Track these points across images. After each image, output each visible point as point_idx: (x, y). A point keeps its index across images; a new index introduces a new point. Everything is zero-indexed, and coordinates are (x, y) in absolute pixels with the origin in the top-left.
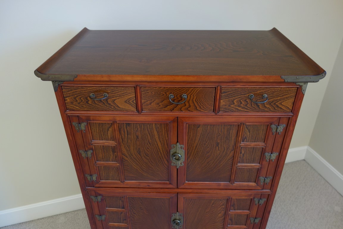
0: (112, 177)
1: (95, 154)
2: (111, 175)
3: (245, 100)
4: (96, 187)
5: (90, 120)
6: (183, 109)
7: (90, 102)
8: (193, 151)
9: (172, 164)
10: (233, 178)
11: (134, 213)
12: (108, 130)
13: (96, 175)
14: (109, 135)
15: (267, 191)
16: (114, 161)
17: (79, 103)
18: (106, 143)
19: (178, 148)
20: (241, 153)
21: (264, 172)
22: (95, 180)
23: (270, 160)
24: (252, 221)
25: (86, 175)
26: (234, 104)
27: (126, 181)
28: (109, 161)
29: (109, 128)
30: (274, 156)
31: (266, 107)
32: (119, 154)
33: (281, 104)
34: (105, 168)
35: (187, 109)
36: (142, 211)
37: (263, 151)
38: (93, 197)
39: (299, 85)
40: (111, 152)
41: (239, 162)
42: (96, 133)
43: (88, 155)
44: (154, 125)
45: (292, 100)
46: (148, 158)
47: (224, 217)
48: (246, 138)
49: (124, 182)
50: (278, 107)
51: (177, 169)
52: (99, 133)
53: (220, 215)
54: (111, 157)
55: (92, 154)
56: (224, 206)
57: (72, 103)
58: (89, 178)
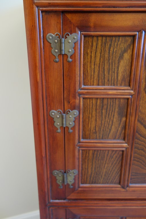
0: (105, 175)
1: (81, 120)
2: (105, 170)
4: (69, 199)
12: (121, 57)
13: (76, 171)
14: (121, 70)
16: (117, 137)
18: (111, 92)
22: (70, 183)
25: (55, 172)
27: (131, 185)
28: (108, 138)
29: (126, 51)
32: (133, 118)
34: (95, 156)
40: (116, 116)
42: (93, 67)
43: (67, 123)
49: (128, 186)
52: (99, 67)
54: (113, 127)
55: (77, 119)
58: (59, 179)
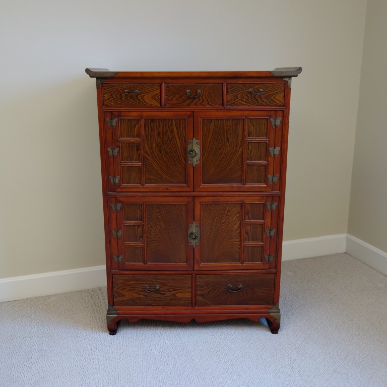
0: (133, 179)
1: (121, 152)
2: (133, 177)
3: (247, 95)
4: (117, 192)
5: (121, 117)
6: (198, 104)
7: (123, 99)
8: (207, 147)
9: (189, 162)
10: (244, 178)
11: (151, 227)
12: (135, 126)
13: (119, 176)
14: (135, 131)
15: (277, 192)
16: (137, 160)
17: (114, 100)
18: (132, 140)
19: (194, 144)
20: (248, 149)
21: (271, 169)
22: (117, 183)
23: (274, 155)
24: (268, 234)
25: (110, 177)
26: (238, 98)
27: (146, 184)
28: (133, 160)
29: (136, 124)
30: (277, 151)
31: (263, 101)
32: (142, 151)
33: (274, 98)
34: (128, 169)
35: (201, 103)
36: (159, 223)
37: (267, 146)
38: (112, 205)
39: (285, 81)
40: (135, 150)
41: (248, 159)
42: (124, 130)
43: (115, 153)
44: (174, 121)
45: (282, 94)
46: (167, 156)
47: (239, 230)
48: (251, 133)
49: (144, 185)
50: (272, 100)
51: (194, 167)
52: (127, 130)
53: (236, 227)
54: (135, 155)
55: (119, 152)
56: (238, 215)
57: (109, 99)
58: (112, 180)
